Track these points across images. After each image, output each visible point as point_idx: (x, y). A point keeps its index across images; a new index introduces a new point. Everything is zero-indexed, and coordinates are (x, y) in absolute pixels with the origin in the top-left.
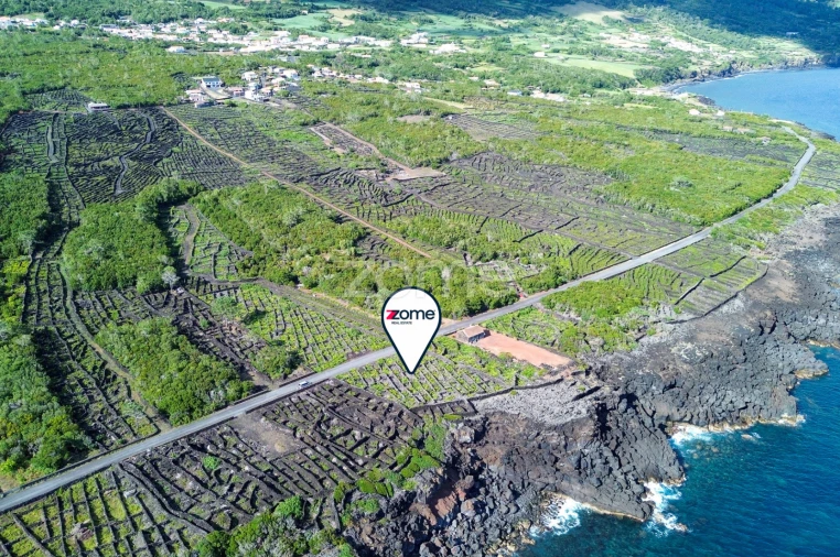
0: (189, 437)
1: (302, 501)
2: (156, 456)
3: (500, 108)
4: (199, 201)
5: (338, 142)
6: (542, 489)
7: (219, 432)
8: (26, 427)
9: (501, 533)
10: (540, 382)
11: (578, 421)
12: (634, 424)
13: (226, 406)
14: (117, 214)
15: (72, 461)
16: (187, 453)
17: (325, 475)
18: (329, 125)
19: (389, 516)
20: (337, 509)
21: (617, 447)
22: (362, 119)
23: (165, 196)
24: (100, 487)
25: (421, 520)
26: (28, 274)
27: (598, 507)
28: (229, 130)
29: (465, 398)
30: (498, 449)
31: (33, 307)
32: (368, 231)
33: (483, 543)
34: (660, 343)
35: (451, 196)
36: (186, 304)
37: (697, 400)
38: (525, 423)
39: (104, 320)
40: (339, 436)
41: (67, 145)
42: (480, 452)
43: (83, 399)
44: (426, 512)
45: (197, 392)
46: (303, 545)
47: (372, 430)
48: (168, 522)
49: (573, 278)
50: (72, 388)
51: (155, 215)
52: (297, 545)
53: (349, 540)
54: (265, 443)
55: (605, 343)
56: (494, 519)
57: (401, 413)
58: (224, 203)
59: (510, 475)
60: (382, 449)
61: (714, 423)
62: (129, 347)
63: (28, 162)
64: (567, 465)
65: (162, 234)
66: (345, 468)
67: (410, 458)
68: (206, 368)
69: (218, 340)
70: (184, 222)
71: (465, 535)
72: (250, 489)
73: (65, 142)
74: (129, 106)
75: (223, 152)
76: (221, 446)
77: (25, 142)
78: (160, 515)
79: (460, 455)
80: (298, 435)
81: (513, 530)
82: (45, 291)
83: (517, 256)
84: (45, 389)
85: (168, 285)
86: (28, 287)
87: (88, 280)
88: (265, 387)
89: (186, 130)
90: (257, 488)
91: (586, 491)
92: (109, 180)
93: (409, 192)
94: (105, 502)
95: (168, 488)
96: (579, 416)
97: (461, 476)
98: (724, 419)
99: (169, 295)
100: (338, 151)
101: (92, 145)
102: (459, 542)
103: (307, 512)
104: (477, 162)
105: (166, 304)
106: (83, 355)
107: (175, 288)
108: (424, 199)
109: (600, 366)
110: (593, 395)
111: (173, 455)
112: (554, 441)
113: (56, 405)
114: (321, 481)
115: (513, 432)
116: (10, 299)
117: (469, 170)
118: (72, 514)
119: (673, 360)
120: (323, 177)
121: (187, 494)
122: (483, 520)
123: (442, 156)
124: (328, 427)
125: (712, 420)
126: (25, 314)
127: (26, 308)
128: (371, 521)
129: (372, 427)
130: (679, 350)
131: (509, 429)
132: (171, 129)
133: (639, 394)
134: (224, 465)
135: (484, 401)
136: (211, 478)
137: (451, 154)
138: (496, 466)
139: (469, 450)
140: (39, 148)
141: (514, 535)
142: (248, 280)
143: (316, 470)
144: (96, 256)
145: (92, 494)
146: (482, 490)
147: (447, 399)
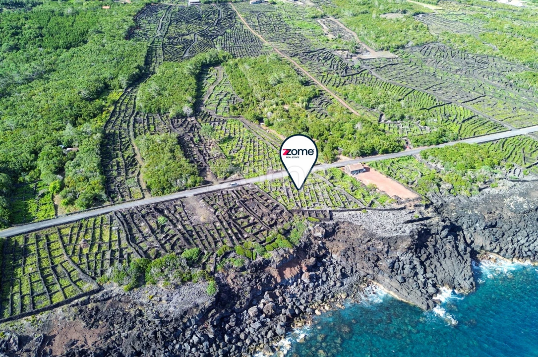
0: (157, 204)
1: (200, 251)
2: (135, 211)
3: (463, 9)
4: (227, 65)
5: (332, 31)
6: (365, 276)
7: (174, 204)
8: (79, 183)
9: (324, 297)
10: (388, 207)
11: (401, 237)
12: (449, 247)
13: (185, 190)
14: (176, 69)
15: (95, 205)
16: (151, 212)
17: (220, 239)
18: (332, 18)
19: (249, 271)
20: (216, 260)
21: (426, 260)
22: (355, 15)
23: (208, 60)
24: (102, 222)
25: (270, 278)
26: (119, 100)
27: (398, 295)
28: (265, 19)
29: (328, 209)
30: (341, 245)
31: (114, 119)
32: (323, 92)
33: (310, 300)
34: (498, 194)
35: (394, 73)
36: (192, 126)
37: (509, 239)
38: (363, 232)
39: (145, 130)
40: (240, 218)
41: (169, 25)
42: (328, 244)
43: (115, 173)
44: (275, 273)
45: (170, 179)
46: (188, 276)
47: (261, 219)
48: (127, 248)
49: (454, 140)
50: (112, 166)
51: (198, 71)
52: (184, 275)
53: (217, 279)
54: (196, 215)
55: (453, 188)
56: (324, 287)
57: (283, 211)
58: (240, 67)
59: (344, 263)
60: (261, 231)
61: (518, 258)
62: (148, 148)
63: (145, 34)
64: (384, 264)
65: (196, 83)
66: (234, 238)
67: (275, 239)
68: (181, 166)
69: (199, 151)
70: (214, 77)
71: (299, 293)
72: (175, 239)
73: (168, 24)
74: (211, 2)
75: (256, 34)
76: (172, 212)
77: (147, 22)
78: (124, 243)
79: (312, 243)
80: (217, 214)
81: (333, 297)
82: (123, 111)
83: (419, 119)
84: (95, 165)
85: (186, 114)
86: (116, 107)
87: (145, 107)
88: (212, 182)
89: (239, 18)
90: (178, 239)
91: (393, 284)
92: (183, 48)
93: (365, 67)
94: (101, 231)
95: (135, 230)
96: (403, 234)
97: (307, 256)
98: (529, 256)
99: (186, 120)
100: (330, 36)
101: (182, 26)
102: (293, 296)
103: (200, 259)
104: (425, 49)
105: (182, 125)
106: (126, 149)
107: (190, 117)
108: (373, 73)
109: (440, 203)
110: (422, 222)
111: (143, 212)
112: (379, 247)
113: (98, 174)
114: (216, 243)
115: (354, 236)
116: (104, 113)
117: (417, 55)
118: (83, 233)
119: (502, 208)
120: (311, 54)
121: (143, 235)
122: (315, 287)
123: (399, 44)
124: (236, 212)
125: (517, 255)
126: (108, 122)
127: (110, 118)
128: (236, 271)
129: (262, 217)
130: (511, 202)
131: (352, 234)
132: (231, 18)
133: (464, 227)
134: (169, 223)
135: (341, 213)
136: (158, 229)
137: (408, 42)
138: (336, 255)
139: (320, 242)
140: (153, 26)
141: (333, 300)
142: (234, 117)
143: (216, 236)
144: (153, 94)
145: (97, 225)
146: (321, 268)
147: (317, 208)
